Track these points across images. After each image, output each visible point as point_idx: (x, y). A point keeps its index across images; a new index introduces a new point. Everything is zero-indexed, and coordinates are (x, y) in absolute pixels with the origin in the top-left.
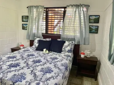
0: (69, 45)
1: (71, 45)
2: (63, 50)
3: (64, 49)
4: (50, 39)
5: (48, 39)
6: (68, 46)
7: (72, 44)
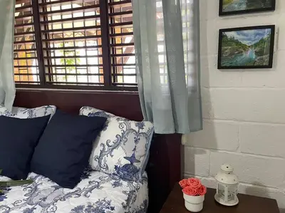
0: (120, 140)
1: (131, 137)
2: (94, 164)
3: (99, 159)
4: (51, 110)
5: (39, 112)
6: (116, 145)
7: (138, 134)
